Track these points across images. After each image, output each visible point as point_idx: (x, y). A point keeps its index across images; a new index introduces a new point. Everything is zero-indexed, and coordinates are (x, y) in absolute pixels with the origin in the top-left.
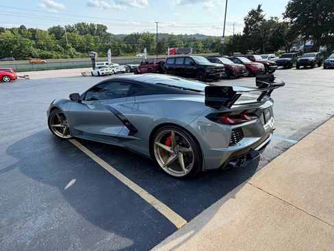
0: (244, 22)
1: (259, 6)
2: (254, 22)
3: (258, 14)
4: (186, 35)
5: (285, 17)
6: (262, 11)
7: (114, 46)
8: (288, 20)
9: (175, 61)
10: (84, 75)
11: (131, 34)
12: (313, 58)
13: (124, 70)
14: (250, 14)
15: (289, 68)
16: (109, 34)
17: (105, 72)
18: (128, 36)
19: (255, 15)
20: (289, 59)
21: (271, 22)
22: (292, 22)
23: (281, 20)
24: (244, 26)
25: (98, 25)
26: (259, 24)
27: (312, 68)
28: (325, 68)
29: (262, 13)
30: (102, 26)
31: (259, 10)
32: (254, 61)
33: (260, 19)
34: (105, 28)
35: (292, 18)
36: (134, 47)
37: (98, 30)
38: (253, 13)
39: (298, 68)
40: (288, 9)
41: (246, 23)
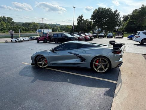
0: (77, 20)
1: (82, 15)
2: (81, 21)
3: (82, 18)
4: (52, 24)
5: (91, 20)
6: (83, 17)
7: (18, 28)
8: (92, 21)
9: (57, 35)
10: (6, 42)
11: (26, 23)
12: (103, 35)
13: (29, 39)
14: (79, 18)
15: (96, 38)
16: (14, 22)
17: (19, 40)
18: (24, 23)
19: (81, 18)
20: (96, 35)
21: (87, 21)
22: (93, 22)
23: (90, 20)
24: (77, 22)
25: (7, 17)
26: (82, 21)
27: (103, 38)
28: (107, 38)
29: (83, 18)
30: (10, 18)
31: (82, 16)
32: (86, 35)
33: (83, 20)
34: (12, 19)
35: (94, 20)
36: (28, 29)
37: (7, 20)
38: (80, 17)
39: (99, 38)
40: (92, 17)
41: (78, 21)
